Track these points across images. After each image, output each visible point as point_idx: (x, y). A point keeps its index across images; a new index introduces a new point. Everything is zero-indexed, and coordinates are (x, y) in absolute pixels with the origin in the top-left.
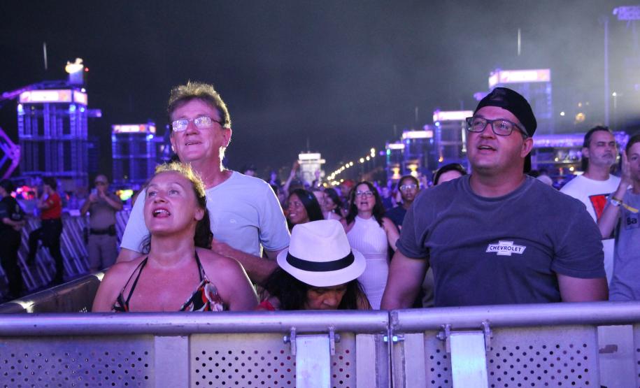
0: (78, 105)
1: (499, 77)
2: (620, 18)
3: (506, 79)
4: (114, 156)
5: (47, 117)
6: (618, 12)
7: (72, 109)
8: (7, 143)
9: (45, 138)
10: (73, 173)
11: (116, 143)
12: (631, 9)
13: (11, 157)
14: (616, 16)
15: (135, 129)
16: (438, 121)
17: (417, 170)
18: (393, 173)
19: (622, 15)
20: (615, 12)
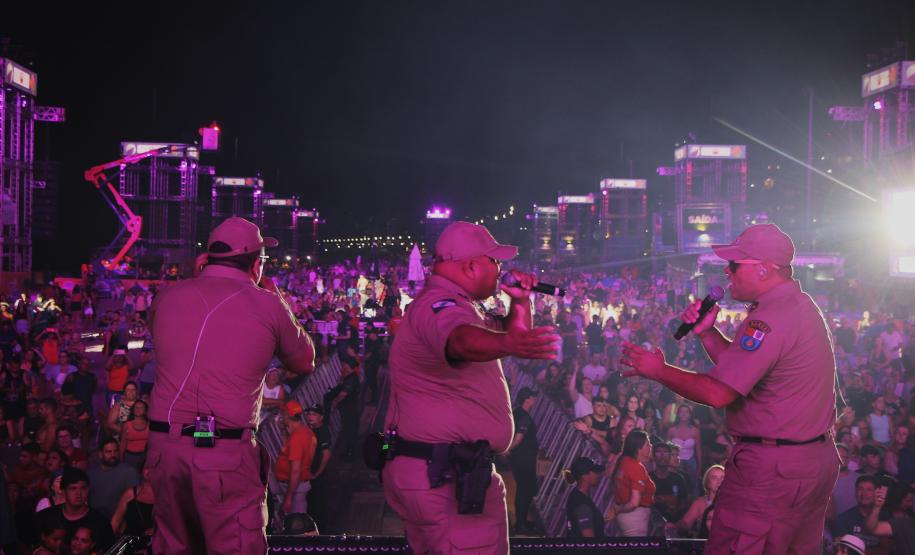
0: (190, 161)
1: (687, 151)
2: (836, 118)
3: (695, 153)
4: (214, 214)
5: (153, 173)
6: (834, 112)
7: (184, 166)
8: (125, 213)
9: (151, 198)
10: (181, 241)
11: (217, 197)
12: (848, 109)
13: (130, 229)
14: (832, 115)
15: (240, 182)
16: (605, 189)
17: (573, 243)
18: (543, 242)
19: (839, 115)
20: (830, 112)
